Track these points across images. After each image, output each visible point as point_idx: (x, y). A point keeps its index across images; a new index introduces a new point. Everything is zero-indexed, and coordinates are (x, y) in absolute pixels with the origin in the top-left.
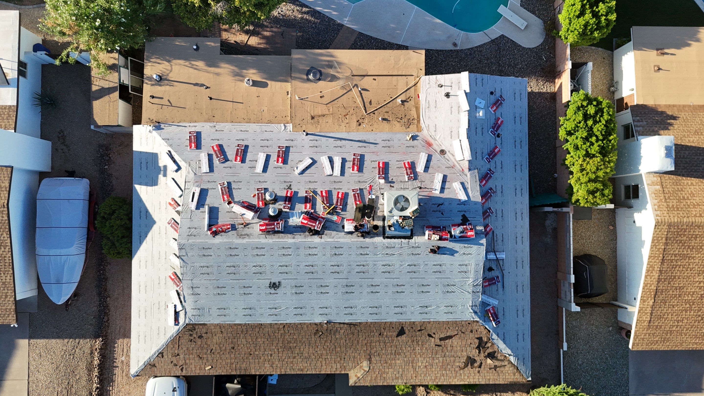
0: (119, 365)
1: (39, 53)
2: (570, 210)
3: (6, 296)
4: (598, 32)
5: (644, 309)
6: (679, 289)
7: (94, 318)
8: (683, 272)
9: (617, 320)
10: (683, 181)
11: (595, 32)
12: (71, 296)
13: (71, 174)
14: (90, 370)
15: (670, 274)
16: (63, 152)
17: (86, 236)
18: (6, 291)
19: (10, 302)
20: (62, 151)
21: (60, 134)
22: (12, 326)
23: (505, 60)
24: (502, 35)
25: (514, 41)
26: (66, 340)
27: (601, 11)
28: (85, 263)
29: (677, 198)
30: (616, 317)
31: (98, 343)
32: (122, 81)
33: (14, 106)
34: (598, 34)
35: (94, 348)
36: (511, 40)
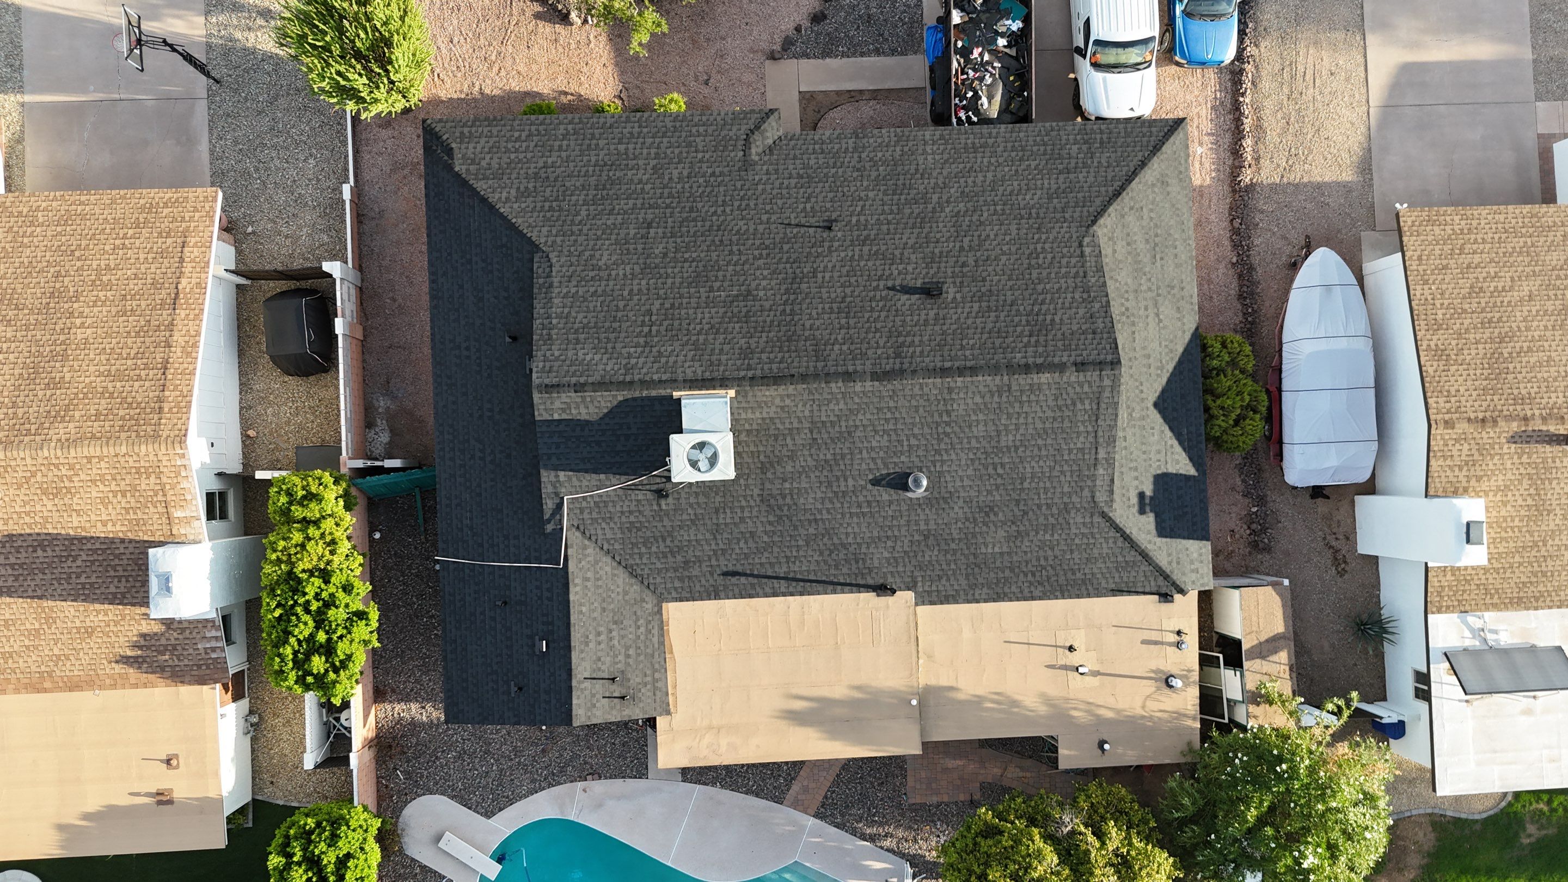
0: (1206, 138)
1: (1394, 720)
2: (349, 462)
3: (1420, 258)
4: (308, 828)
5: (198, 270)
6: (126, 312)
7: (1257, 225)
8: (120, 345)
9: (236, 247)
10: (124, 529)
11: (313, 826)
12: (1302, 263)
13: (1317, 492)
14: (1259, 127)
15: (147, 339)
16: (1335, 534)
17: (1283, 375)
18: (1420, 268)
19: (1413, 248)
20: (1337, 536)
21: (1343, 569)
22: (1405, 205)
23: (482, 766)
24: (489, 817)
25: (464, 806)
26: (1305, 180)
27: (301, 871)
28: (1282, 327)
29: (137, 494)
30: (239, 252)
31: (1247, 177)
32: (1238, 673)
33: (1433, 613)
34: (306, 824)
35: (1254, 168)
36: (470, 808)
